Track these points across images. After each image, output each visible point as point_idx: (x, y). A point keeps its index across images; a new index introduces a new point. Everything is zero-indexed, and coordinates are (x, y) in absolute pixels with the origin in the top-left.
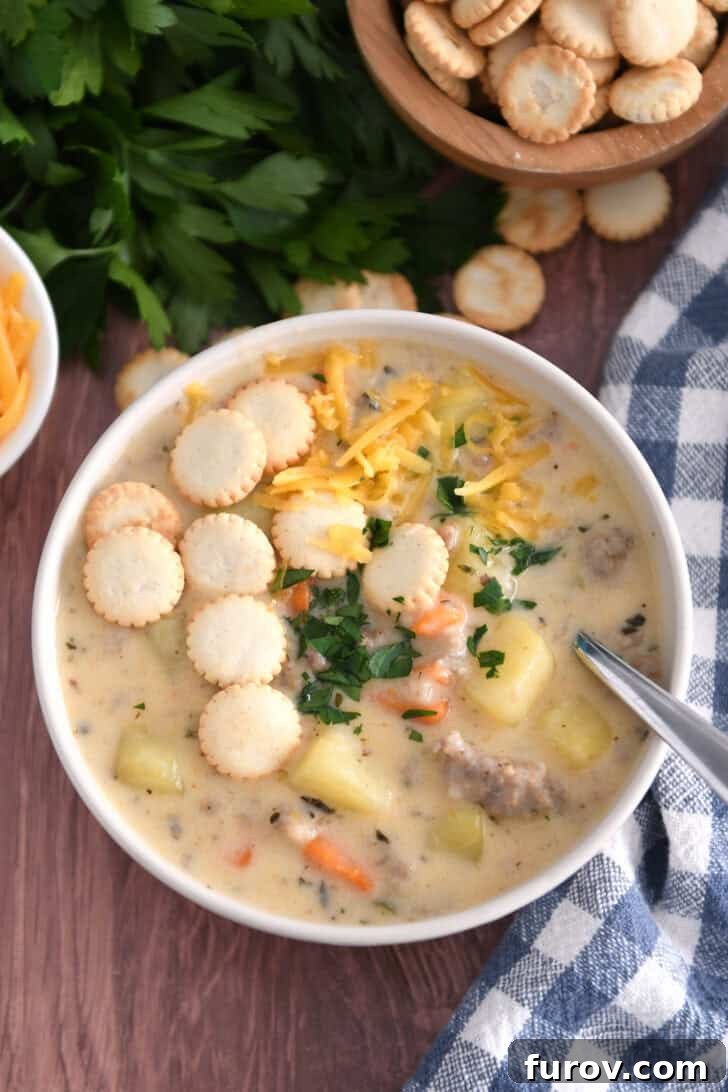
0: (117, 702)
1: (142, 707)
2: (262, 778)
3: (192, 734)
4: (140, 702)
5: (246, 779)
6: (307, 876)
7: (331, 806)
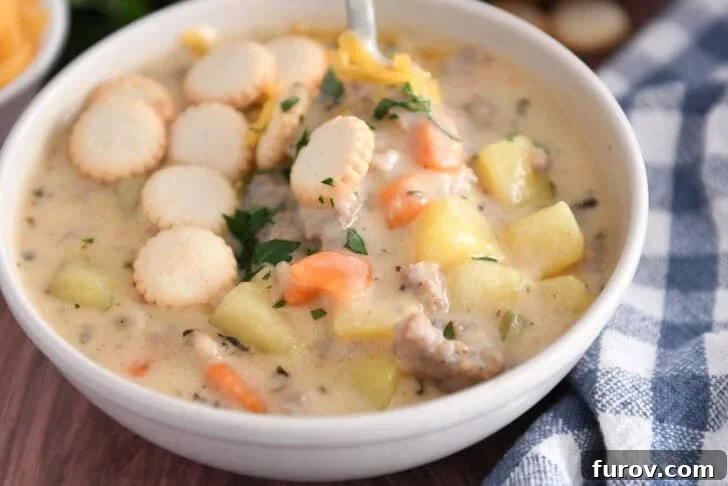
0: (69, 235)
1: (90, 241)
2: (187, 307)
3: (129, 266)
4: (89, 237)
5: (169, 307)
6: (204, 393)
7: (246, 345)
